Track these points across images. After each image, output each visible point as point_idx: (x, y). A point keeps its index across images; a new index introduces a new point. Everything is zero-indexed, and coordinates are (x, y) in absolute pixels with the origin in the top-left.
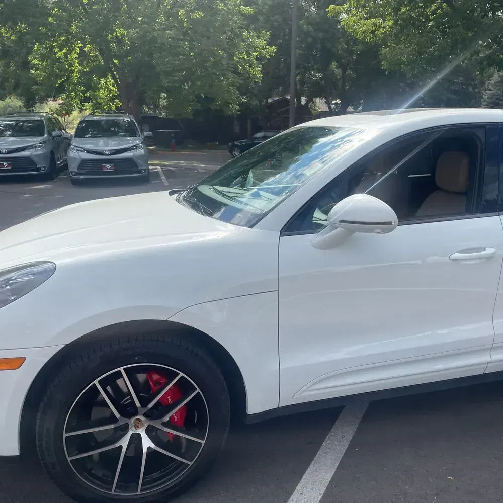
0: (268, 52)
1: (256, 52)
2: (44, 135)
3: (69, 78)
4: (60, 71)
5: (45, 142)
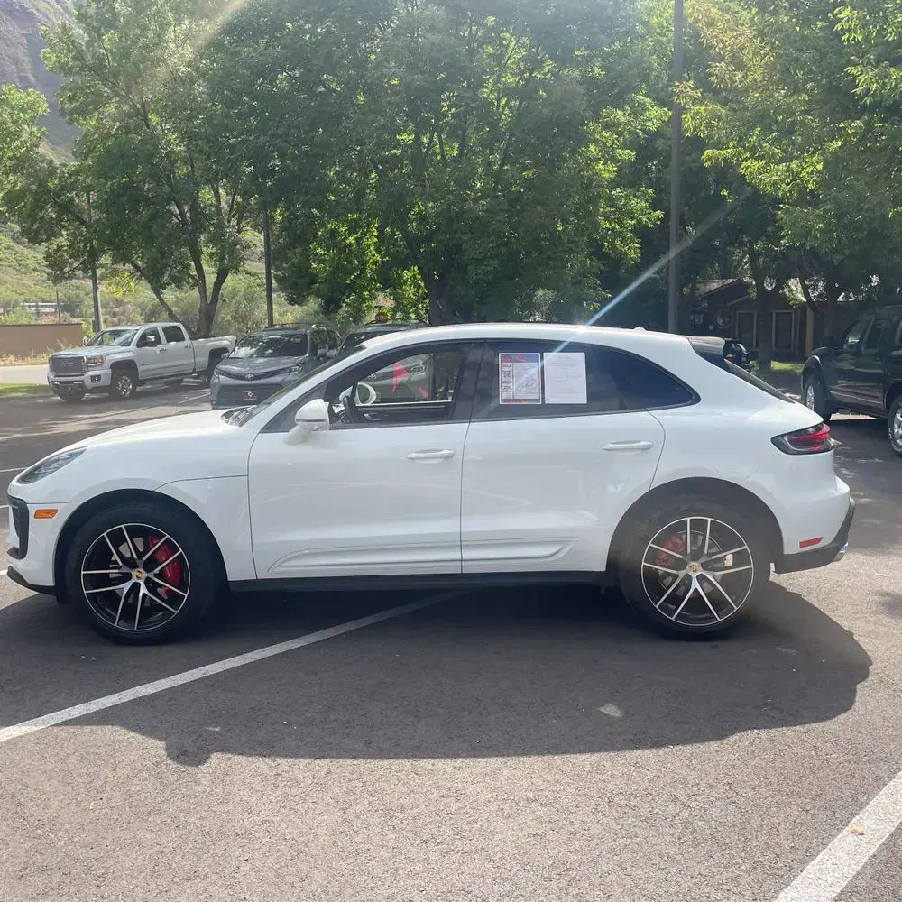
0: (650, 220)
1: (632, 219)
2: (305, 354)
3: (363, 271)
4: (350, 263)
5: (303, 363)
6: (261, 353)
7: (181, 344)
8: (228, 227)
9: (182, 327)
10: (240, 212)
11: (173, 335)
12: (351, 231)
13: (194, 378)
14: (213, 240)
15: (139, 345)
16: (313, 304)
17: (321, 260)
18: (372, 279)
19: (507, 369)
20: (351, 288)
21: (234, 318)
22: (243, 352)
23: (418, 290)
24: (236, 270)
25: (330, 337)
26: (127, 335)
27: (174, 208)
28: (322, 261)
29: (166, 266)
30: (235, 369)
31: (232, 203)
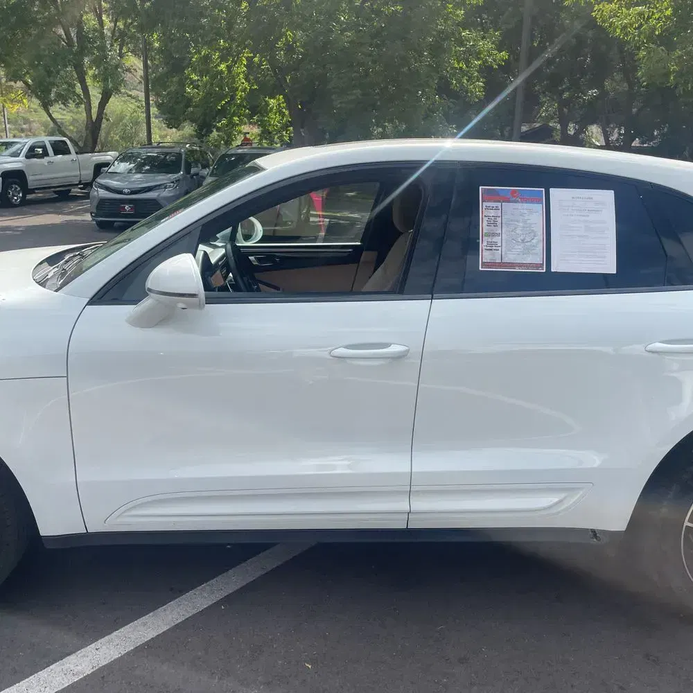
0: (495, 60)
1: (478, 59)
2: (179, 172)
3: (233, 98)
4: (221, 88)
5: (178, 181)
6: (139, 169)
7: (66, 157)
8: (110, 51)
9: (68, 142)
10: (121, 37)
11: (60, 149)
12: (223, 59)
13: (81, 188)
14: (97, 62)
15: (27, 157)
16: (188, 129)
17: (195, 86)
18: (240, 106)
19: (492, 213)
20: (223, 113)
21: (122, 138)
22: (123, 167)
23: (283, 118)
24: (117, 91)
25: (203, 157)
26: (18, 146)
27: (61, 31)
28: (197, 87)
29: (53, 84)
30: (114, 183)
31: (114, 29)
